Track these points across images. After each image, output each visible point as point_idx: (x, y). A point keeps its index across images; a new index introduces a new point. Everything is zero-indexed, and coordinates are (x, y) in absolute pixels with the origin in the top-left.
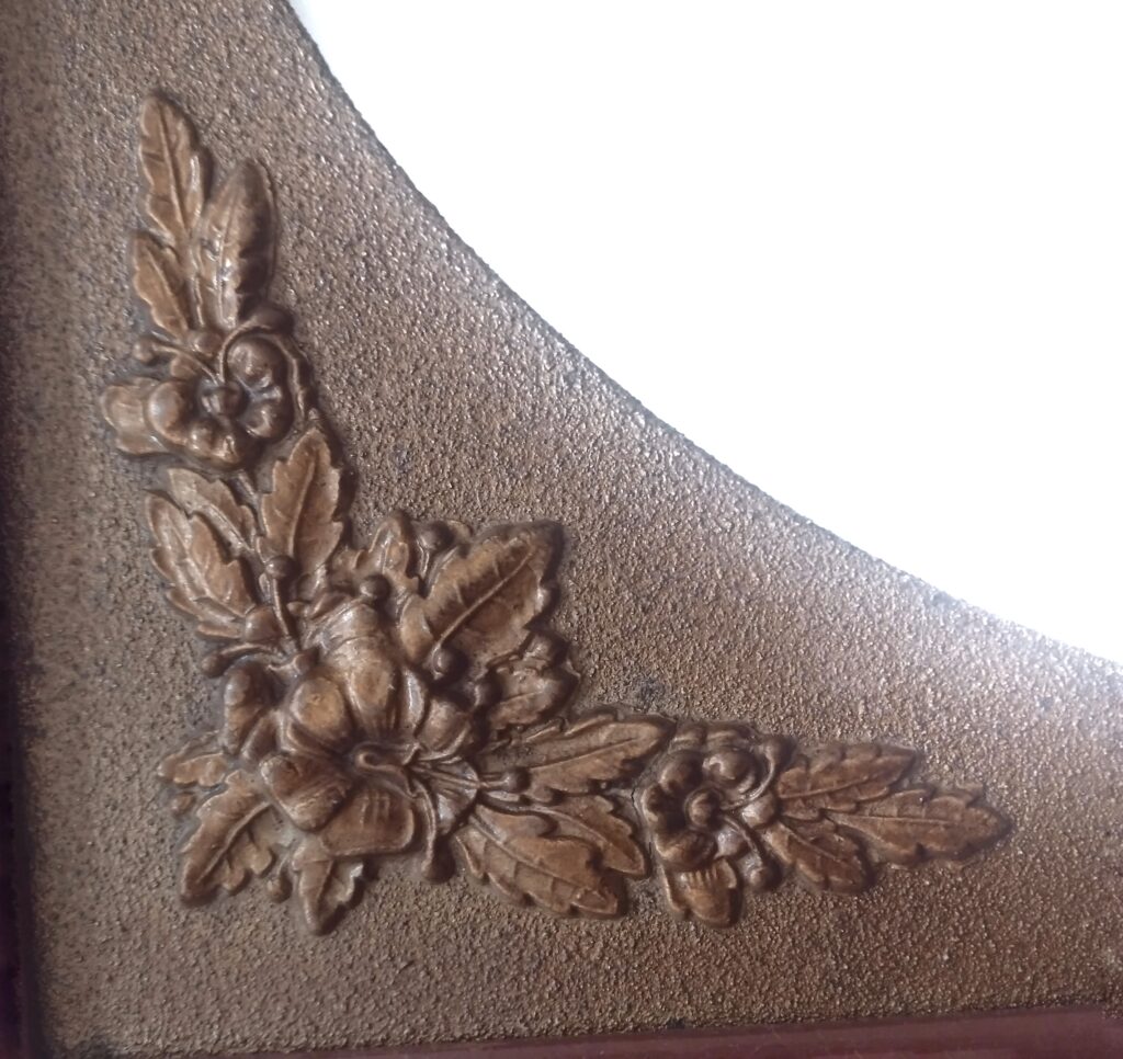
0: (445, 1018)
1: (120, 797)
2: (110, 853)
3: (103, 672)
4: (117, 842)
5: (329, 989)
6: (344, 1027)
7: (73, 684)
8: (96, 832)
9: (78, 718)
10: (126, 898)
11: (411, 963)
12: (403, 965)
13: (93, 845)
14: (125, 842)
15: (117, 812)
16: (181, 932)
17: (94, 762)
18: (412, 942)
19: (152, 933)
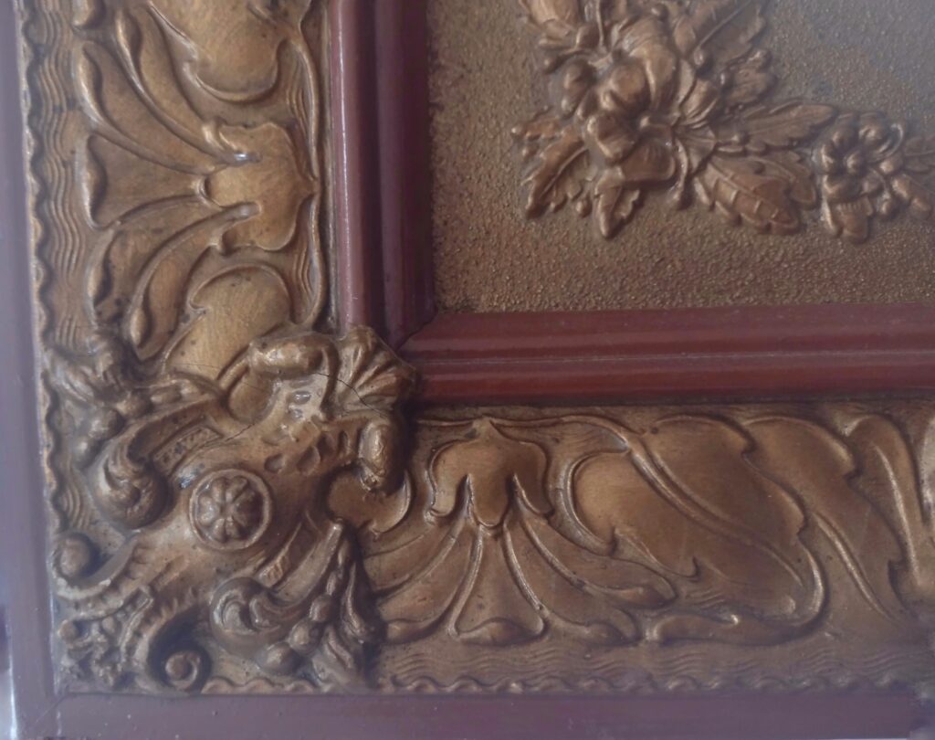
0: (682, 294)
1: (488, 149)
2: (480, 184)
3: (481, 69)
4: (485, 176)
5: (611, 274)
6: (619, 298)
7: (462, 76)
8: (472, 170)
9: (464, 98)
10: (489, 212)
11: (662, 260)
12: (657, 260)
13: (470, 179)
14: (490, 176)
15: (486, 158)
16: (521, 235)
17: (473, 126)
18: (663, 246)
19: (504, 235)
